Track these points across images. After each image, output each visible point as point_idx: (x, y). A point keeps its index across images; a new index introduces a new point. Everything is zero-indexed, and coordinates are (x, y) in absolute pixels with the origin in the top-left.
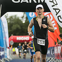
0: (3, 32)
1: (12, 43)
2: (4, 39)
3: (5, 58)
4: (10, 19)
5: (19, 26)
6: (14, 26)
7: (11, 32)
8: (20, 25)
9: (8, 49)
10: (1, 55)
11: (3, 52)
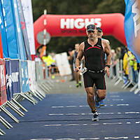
2: (19, 30)
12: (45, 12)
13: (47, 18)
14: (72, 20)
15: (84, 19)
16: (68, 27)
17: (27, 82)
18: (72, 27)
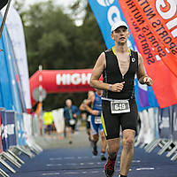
0: (9, 57)
1: (41, 94)
2: (14, 82)
3: (18, 146)
4: (32, 13)
5: (62, 38)
6: (45, 35)
7: (37, 57)
8: (67, 34)
9: (27, 117)
10: (6, 137)
11: (13, 125)
12: (40, 67)
13: (42, 74)
14: (68, 75)
15: (81, 73)
16: (64, 83)
17: (24, 135)
18: (69, 83)
